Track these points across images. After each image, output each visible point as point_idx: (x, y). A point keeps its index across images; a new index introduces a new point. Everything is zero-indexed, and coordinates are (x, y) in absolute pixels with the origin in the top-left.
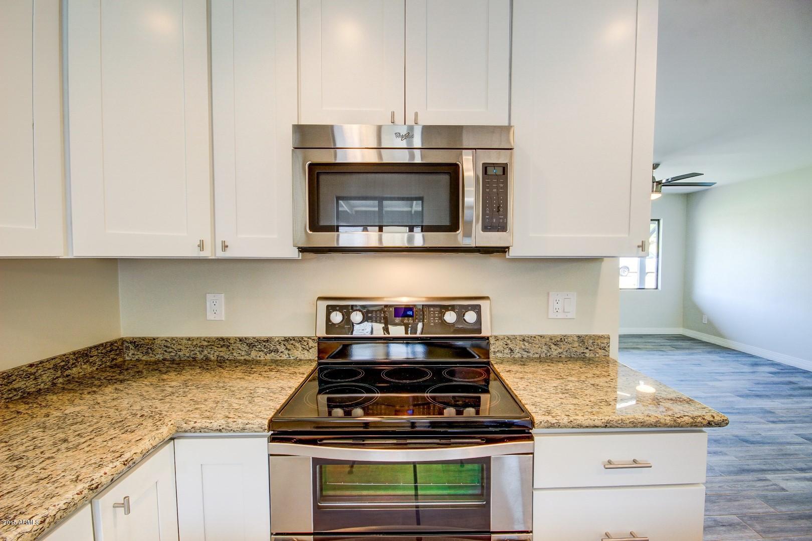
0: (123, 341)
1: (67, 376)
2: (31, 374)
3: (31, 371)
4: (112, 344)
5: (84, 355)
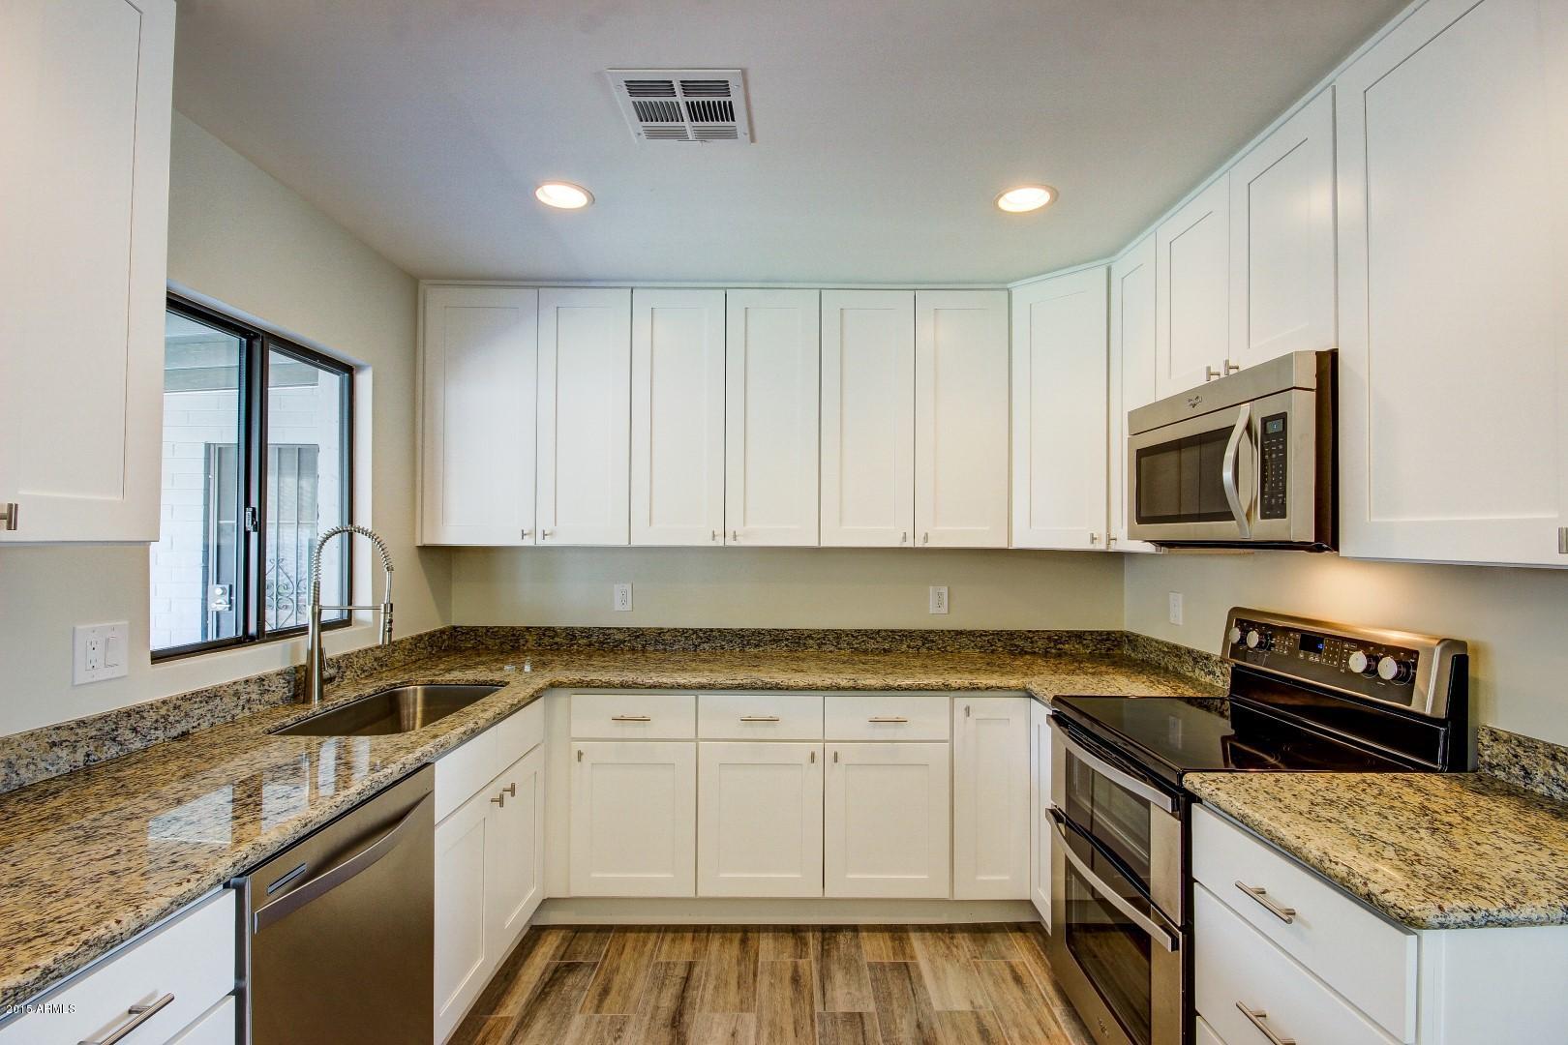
0: (1122, 634)
1: (1059, 649)
2: (1029, 638)
3: (1030, 636)
4: (1109, 633)
5: (1079, 636)
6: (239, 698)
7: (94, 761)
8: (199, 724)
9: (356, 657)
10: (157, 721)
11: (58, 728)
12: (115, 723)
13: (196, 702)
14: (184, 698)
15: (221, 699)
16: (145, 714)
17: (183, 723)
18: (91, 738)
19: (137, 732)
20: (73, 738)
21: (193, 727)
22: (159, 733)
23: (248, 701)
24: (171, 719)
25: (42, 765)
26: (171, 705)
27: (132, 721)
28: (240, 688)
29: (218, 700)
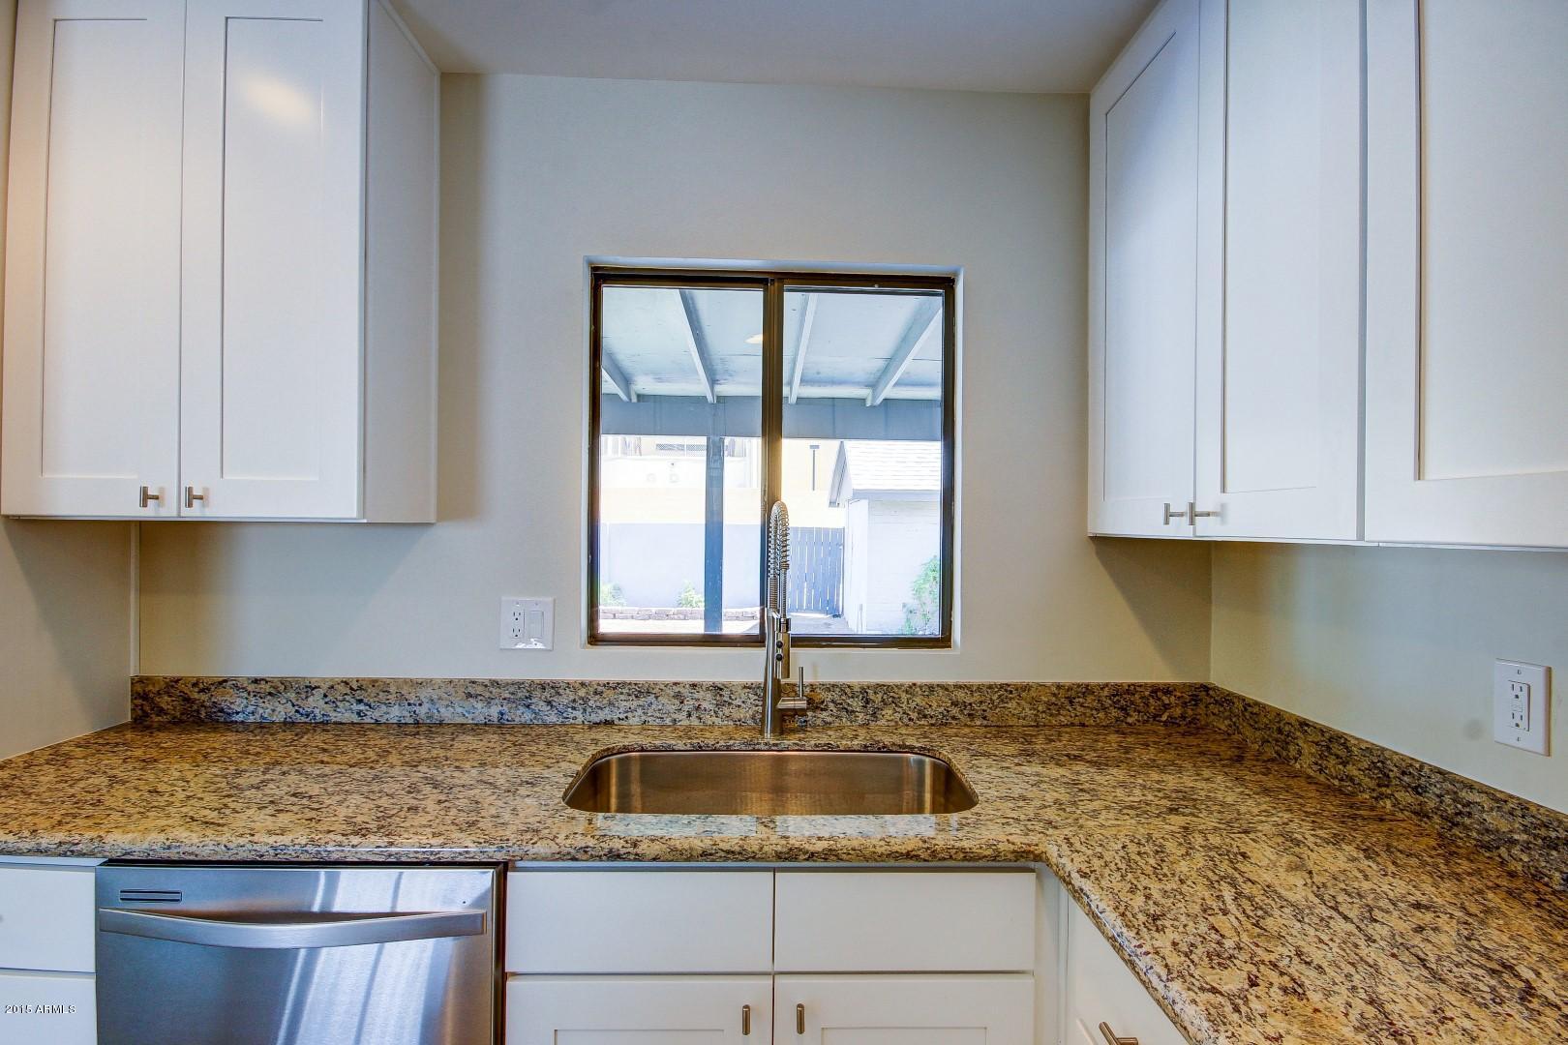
6: (682, 703)
7: (508, 720)
8: (627, 717)
9: (907, 692)
10: (574, 701)
11: (473, 683)
12: (528, 691)
13: (622, 693)
14: (607, 685)
15: (657, 697)
16: (561, 691)
17: (607, 710)
18: (505, 699)
19: (552, 706)
20: (487, 695)
21: (619, 719)
22: (578, 714)
23: (698, 708)
24: (591, 703)
25: (460, 710)
26: (592, 689)
27: (546, 694)
28: (685, 692)
29: (651, 698)
